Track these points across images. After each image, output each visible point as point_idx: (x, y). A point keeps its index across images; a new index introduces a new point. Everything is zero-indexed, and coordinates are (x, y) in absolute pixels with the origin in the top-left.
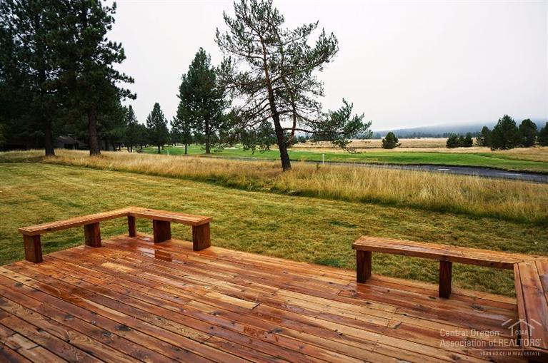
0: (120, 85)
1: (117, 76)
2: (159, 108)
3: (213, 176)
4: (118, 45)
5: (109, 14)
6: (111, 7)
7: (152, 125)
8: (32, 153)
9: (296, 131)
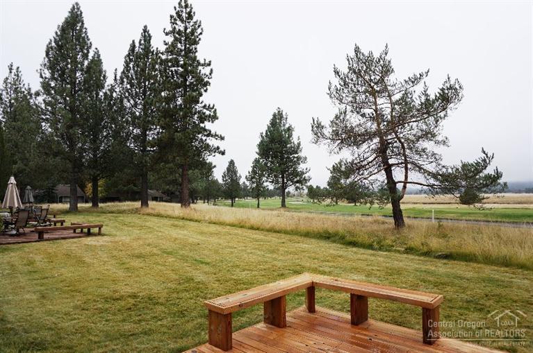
0: (212, 142)
1: (209, 135)
2: (234, 164)
3: (326, 232)
4: (211, 106)
5: (206, 80)
6: (208, 73)
7: (227, 180)
8: (128, 205)
9: (408, 184)
